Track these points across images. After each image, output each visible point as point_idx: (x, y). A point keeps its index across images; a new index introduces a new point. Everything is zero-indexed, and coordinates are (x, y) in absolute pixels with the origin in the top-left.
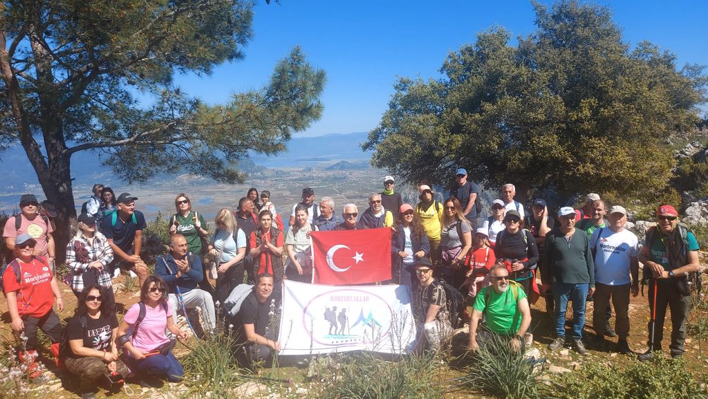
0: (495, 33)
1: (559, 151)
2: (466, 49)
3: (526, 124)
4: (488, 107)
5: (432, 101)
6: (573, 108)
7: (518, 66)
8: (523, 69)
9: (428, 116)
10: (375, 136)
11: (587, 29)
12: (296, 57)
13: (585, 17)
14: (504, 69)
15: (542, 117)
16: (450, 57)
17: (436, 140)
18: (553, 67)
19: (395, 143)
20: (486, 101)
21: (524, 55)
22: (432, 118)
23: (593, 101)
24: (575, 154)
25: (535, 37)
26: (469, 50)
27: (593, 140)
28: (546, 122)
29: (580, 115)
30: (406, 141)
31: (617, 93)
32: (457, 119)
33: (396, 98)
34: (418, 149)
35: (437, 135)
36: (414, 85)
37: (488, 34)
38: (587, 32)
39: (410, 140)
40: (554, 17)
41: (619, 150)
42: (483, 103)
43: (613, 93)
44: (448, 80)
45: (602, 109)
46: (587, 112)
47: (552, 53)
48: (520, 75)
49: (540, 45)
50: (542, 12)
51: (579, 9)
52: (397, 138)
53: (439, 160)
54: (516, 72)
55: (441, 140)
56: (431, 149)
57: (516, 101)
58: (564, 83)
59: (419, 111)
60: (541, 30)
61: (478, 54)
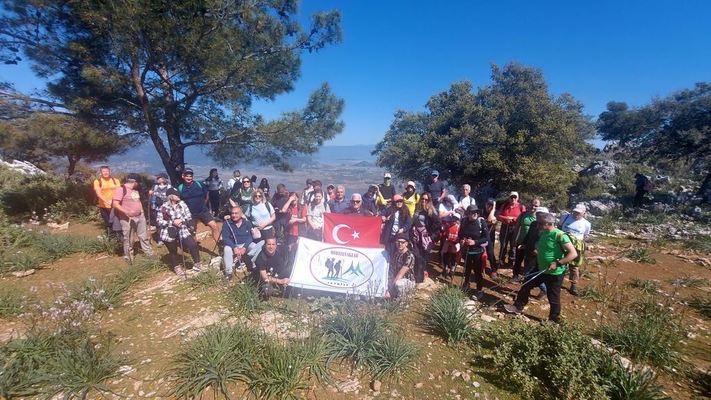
0: (464, 83)
1: (499, 164)
2: (443, 93)
3: (479, 144)
4: (454, 131)
5: (418, 126)
6: (512, 136)
7: (476, 105)
8: (480, 107)
9: (415, 136)
10: (380, 146)
11: (526, 83)
12: (325, 89)
13: (525, 75)
14: (467, 107)
15: (490, 140)
16: (432, 98)
17: (419, 151)
18: (501, 107)
19: (392, 151)
20: (454, 127)
21: (481, 98)
22: (417, 137)
23: (527, 132)
24: (511, 167)
25: (490, 87)
26: (445, 94)
27: (524, 158)
28: (492, 144)
29: (517, 140)
30: (399, 150)
31: (544, 127)
32: (433, 139)
33: (395, 122)
34: (407, 157)
35: (420, 148)
36: (407, 115)
37: (458, 84)
38: (526, 85)
39: (402, 151)
40: (504, 74)
41: (540, 166)
42: (451, 128)
43: (540, 127)
44: (430, 113)
45: (532, 138)
46: (522, 139)
47: (501, 98)
48: (478, 111)
49: (493, 92)
50: (497, 69)
51: (522, 69)
52: (394, 148)
53: (420, 164)
54: (475, 109)
55: (422, 152)
56: (416, 157)
57: (474, 128)
58: (507, 118)
59: (410, 132)
60: (494, 82)
61: (451, 96)
